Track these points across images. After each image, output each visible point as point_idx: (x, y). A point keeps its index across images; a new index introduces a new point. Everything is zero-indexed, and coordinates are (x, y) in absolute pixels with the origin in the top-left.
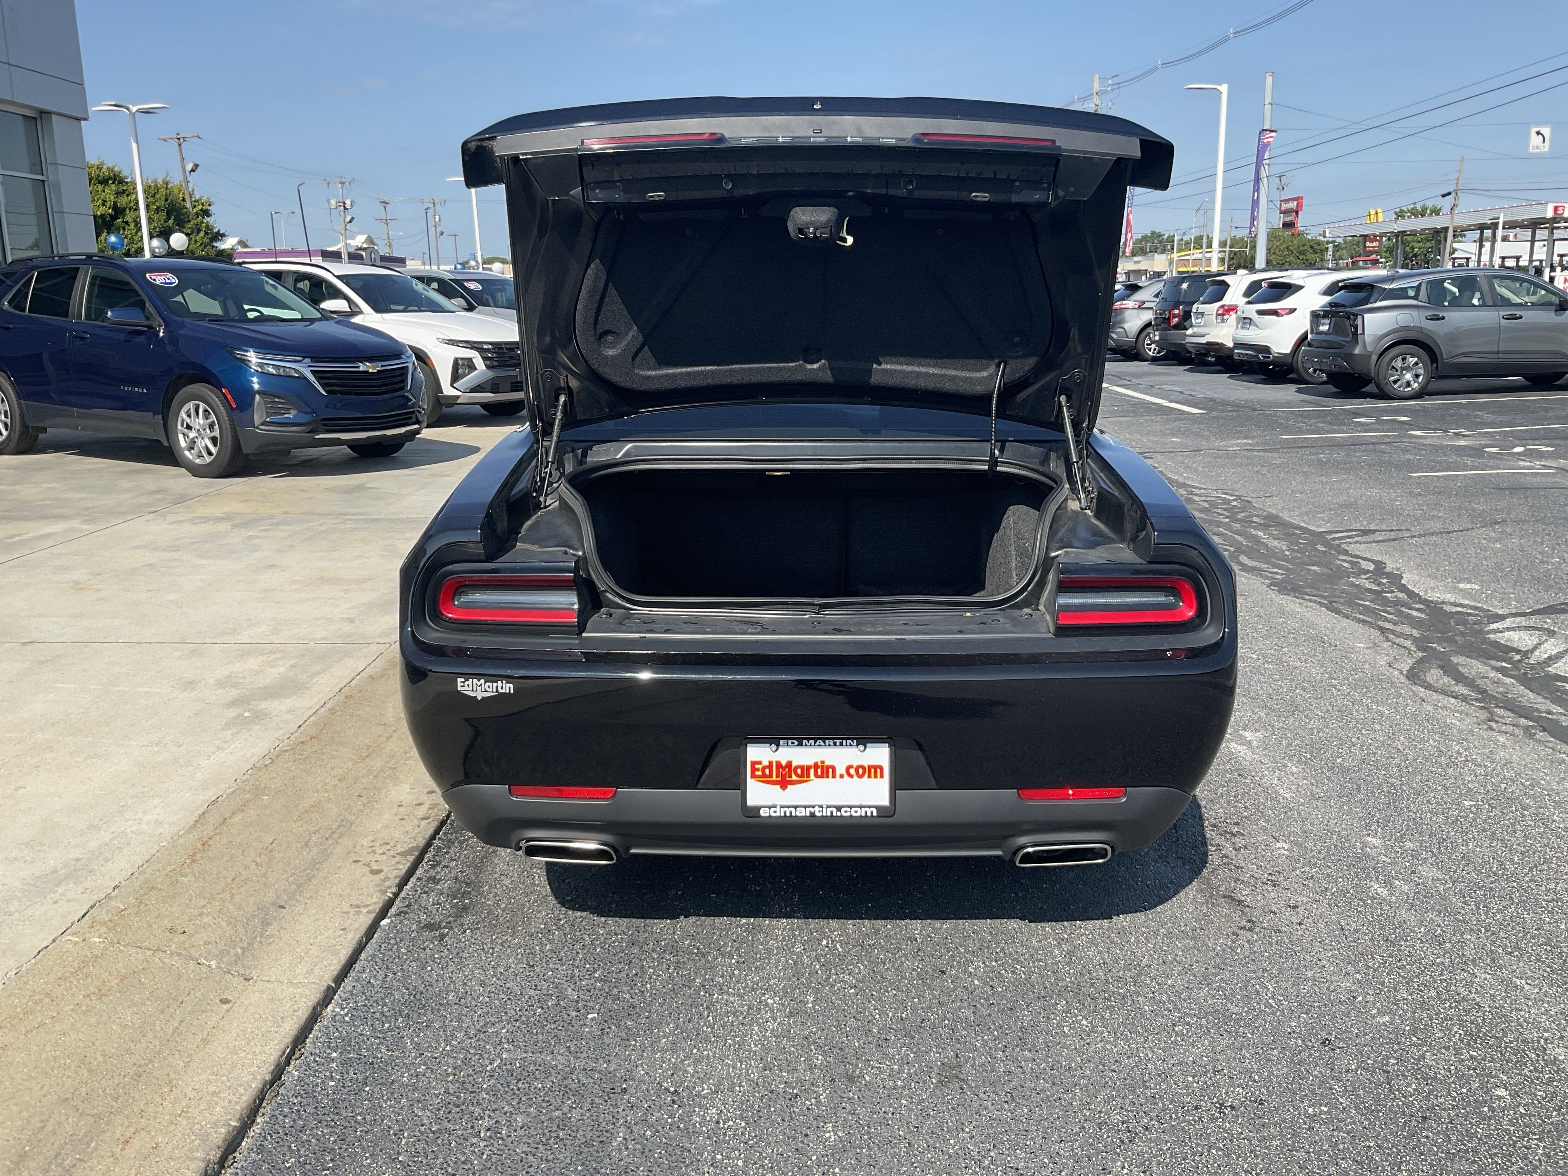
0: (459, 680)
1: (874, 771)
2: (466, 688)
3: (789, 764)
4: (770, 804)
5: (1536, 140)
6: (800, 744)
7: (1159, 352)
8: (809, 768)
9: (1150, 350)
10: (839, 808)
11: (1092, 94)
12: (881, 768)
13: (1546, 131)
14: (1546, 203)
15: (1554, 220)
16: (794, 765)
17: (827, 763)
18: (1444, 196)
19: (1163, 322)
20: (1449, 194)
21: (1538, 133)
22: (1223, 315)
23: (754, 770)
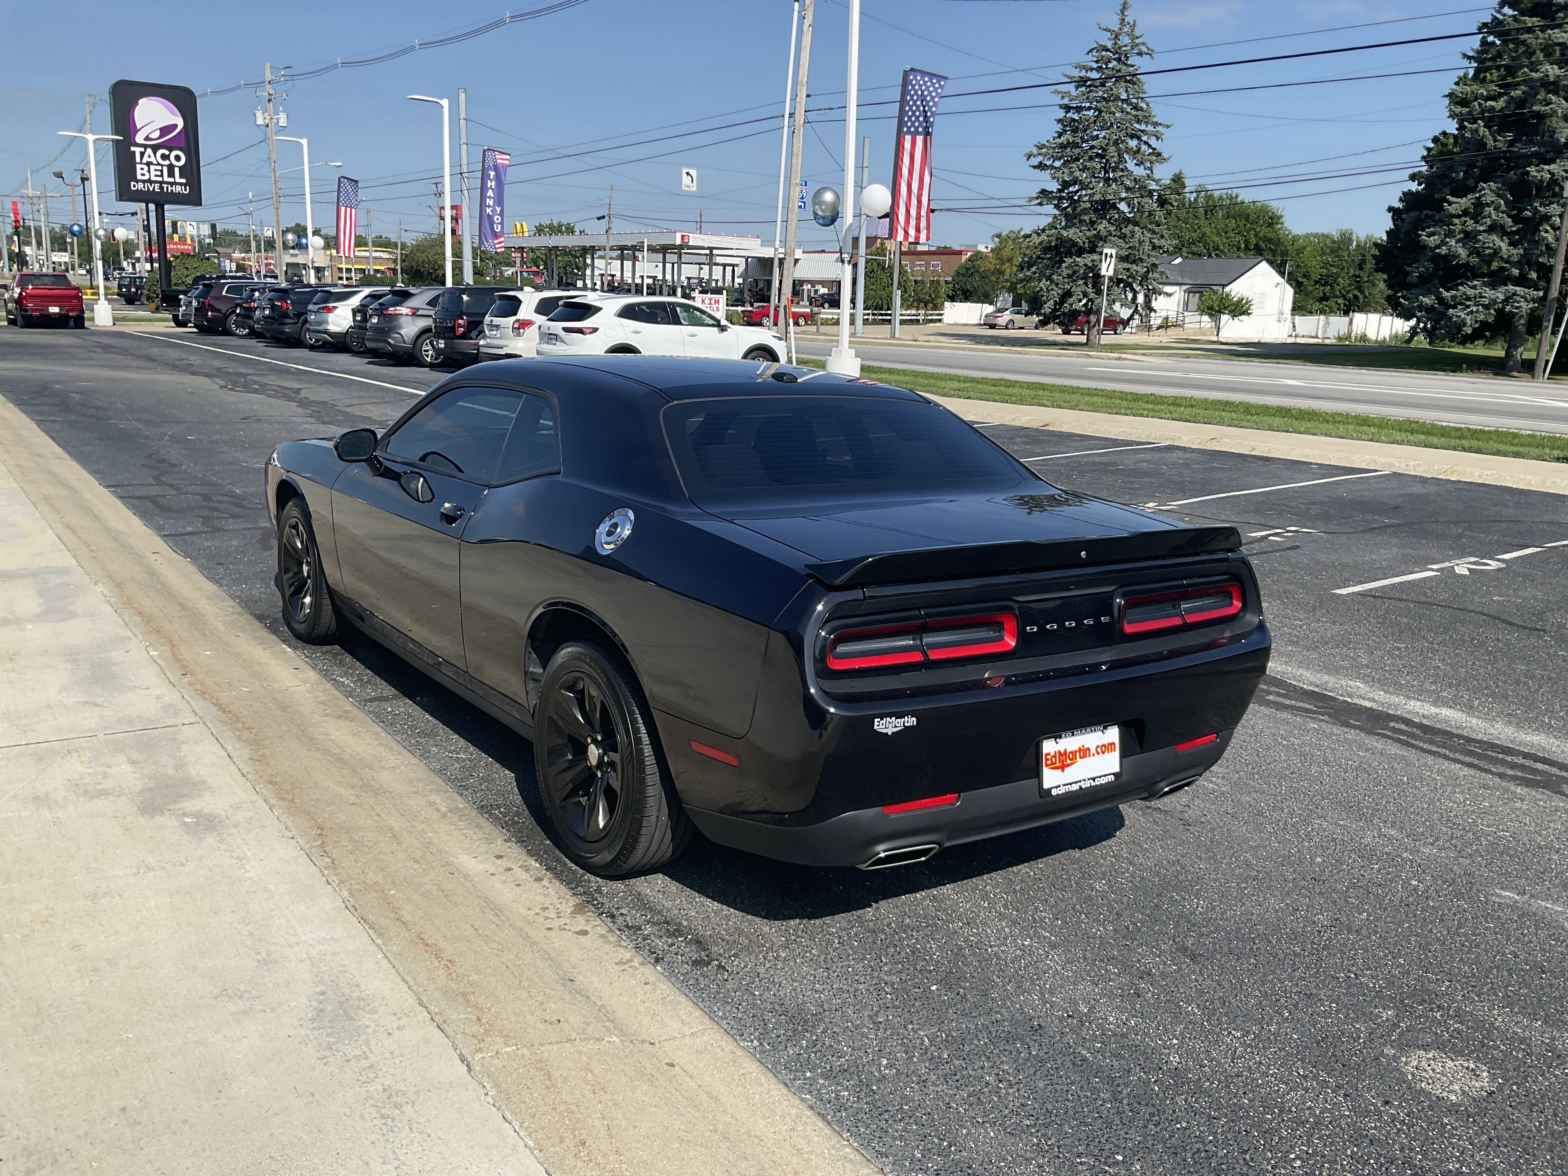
0: (876, 720)
1: (1109, 747)
2: (881, 727)
3: (1065, 751)
4: (1056, 785)
5: (686, 180)
6: (1073, 735)
7: (436, 359)
8: (1076, 752)
9: (427, 356)
10: (1094, 779)
11: (265, 82)
12: (1114, 744)
13: (693, 173)
14: (675, 232)
15: (681, 247)
16: (1068, 751)
17: (1086, 746)
18: (599, 219)
19: (444, 330)
20: (603, 217)
21: (688, 174)
22: (519, 328)
23: (1047, 760)
